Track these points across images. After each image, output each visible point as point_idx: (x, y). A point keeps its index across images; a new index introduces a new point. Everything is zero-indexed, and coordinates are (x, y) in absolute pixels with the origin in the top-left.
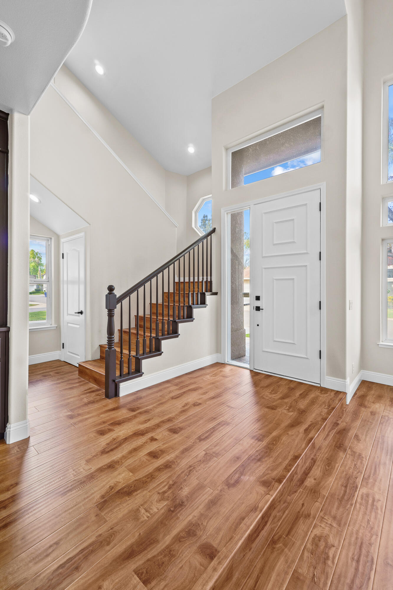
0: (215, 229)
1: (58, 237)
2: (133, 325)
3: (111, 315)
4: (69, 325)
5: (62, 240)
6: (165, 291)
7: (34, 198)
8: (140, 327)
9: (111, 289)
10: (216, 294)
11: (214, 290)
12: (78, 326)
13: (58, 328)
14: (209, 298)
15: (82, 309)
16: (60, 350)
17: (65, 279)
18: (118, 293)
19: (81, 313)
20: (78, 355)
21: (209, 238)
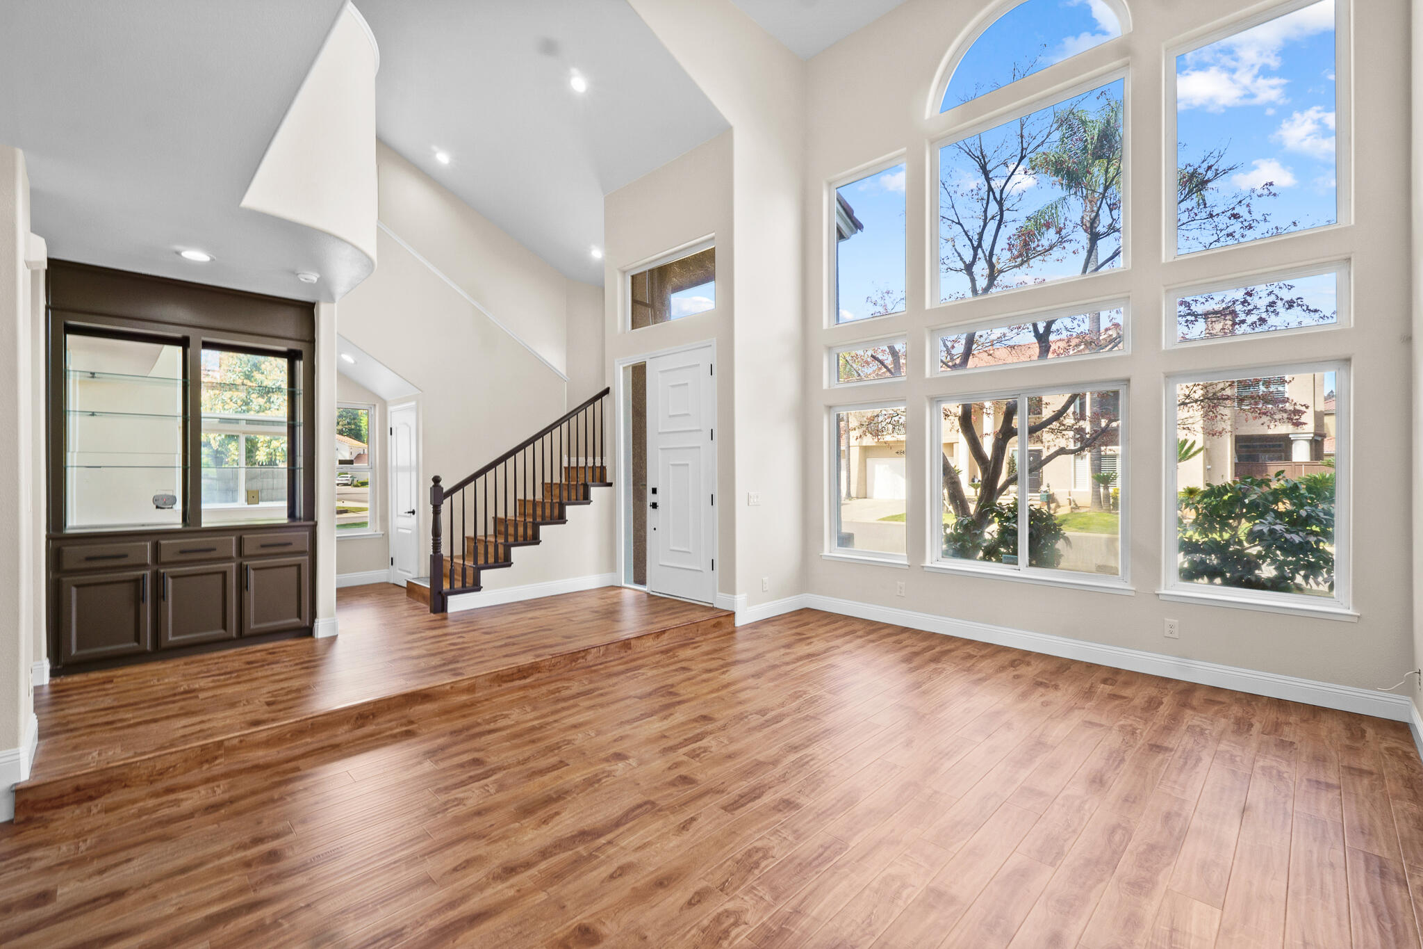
0: (608, 389)
1: (384, 404)
2: (491, 531)
3: (436, 512)
4: (400, 530)
5: (390, 409)
6: (545, 481)
7: (348, 358)
8: (499, 534)
9: (436, 480)
10: (610, 485)
11: (608, 481)
12: (410, 532)
13: (386, 536)
14: (595, 492)
15: (414, 507)
16: (388, 568)
17: (394, 464)
18: (446, 485)
19: (413, 512)
20: (410, 572)
21: (598, 403)
